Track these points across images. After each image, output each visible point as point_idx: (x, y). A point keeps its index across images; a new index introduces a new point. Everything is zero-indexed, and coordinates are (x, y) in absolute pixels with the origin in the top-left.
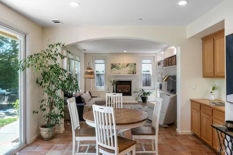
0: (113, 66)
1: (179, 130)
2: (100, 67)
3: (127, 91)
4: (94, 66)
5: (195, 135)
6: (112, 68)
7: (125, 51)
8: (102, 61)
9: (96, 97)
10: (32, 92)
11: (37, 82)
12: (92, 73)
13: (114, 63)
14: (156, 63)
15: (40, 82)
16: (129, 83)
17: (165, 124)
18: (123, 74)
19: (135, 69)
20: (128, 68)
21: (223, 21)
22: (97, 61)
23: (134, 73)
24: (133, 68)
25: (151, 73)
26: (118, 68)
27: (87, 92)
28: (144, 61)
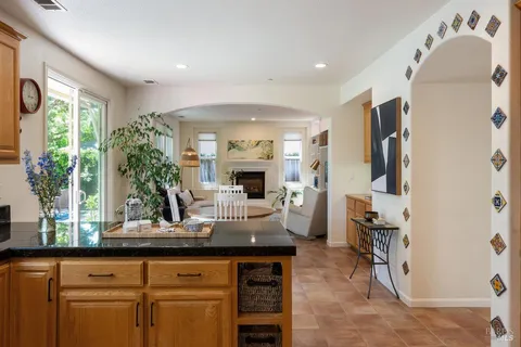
0: (232, 145)
1: (331, 242)
2: (208, 147)
3: (257, 190)
4: (197, 146)
5: (352, 248)
6: (230, 149)
7: (253, 119)
8: (212, 136)
9: (202, 200)
10: (115, 184)
11: (119, 169)
12: (194, 158)
13: (233, 139)
14: (309, 140)
15: (123, 169)
16: (261, 175)
17: (310, 234)
18: (250, 159)
19: (272, 150)
20: (259, 149)
21: (370, 91)
22: (202, 136)
23: (269, 157)
24: (268, 148)
25: (300, 157)
26: (240, 149)
27: (187, 191)
28: (287, 136)
